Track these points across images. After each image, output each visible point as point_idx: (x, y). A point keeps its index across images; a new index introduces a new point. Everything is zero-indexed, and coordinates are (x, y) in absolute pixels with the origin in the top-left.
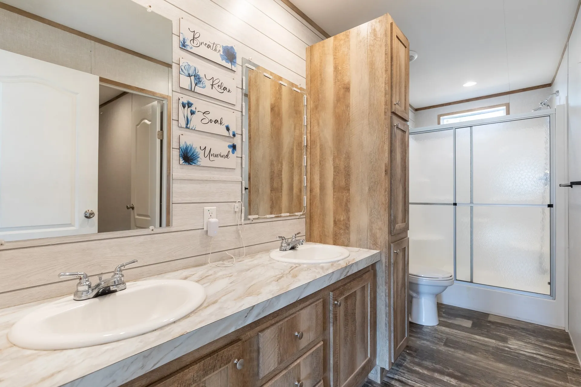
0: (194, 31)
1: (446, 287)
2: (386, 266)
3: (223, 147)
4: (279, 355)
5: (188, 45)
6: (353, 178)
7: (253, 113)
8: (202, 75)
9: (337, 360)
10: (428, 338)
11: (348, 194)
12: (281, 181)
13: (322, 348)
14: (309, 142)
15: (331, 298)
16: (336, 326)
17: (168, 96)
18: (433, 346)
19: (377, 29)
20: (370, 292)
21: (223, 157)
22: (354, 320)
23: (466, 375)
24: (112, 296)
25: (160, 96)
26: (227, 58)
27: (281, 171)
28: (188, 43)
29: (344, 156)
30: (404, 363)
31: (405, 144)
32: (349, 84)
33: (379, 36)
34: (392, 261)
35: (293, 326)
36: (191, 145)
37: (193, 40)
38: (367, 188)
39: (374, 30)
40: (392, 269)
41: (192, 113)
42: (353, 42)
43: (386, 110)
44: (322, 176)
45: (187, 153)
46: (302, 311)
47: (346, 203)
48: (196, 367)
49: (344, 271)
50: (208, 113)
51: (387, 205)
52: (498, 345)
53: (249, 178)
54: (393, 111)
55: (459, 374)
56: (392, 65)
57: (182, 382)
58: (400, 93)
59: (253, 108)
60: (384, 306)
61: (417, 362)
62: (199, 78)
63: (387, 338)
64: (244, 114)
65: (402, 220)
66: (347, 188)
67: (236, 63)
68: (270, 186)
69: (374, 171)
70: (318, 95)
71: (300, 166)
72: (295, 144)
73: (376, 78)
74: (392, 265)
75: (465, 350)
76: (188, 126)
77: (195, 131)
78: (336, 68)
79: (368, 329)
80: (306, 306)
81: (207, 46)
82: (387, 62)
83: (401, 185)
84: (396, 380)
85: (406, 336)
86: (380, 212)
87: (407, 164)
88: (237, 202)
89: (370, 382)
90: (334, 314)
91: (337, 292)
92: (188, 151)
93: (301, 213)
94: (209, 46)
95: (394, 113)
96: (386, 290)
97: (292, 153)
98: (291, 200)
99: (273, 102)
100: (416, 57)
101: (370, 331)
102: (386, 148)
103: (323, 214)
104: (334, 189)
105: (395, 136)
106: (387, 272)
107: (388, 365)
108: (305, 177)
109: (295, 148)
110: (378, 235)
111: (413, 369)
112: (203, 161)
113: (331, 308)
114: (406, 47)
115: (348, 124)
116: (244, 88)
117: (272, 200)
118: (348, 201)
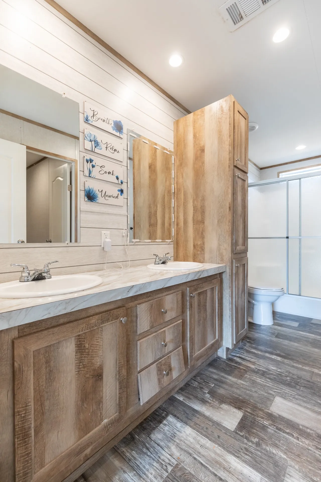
0: (94, 110)
1: (279, 297)
2: (229, 275)
3: (114, 191)
4: (151, 322)
5: (90, 120)
6: (207, 214)
7: (136, 171)
8: (99, 140)
9: (193, 335)
10: (264, 332)
11: (203, 226)
12: (157, 218)
13: (181, 324)
14: (176, 190)
15: (188, 291)
16: (192, 311)
17: (75, 160)
18: (267, 338)
19: (224, 106)
20: (218, 293)
21: (114, 197)
22: (205, 310)
23: (289, 355)
24: (43, 281)
25: (70, 160)
26: (116, 129)
27: (157, 212)
28: (89, 118)
29: (201, 198)
30: (244, 347)
31: (245, 189)
32: (204, 146)
33: (225, 111)
34: (234, 272)
35: (160, 305)
36: (93, 189)
37: (93, 116)
38: (216, 221)
39: (222, 107)
40: (234, 277)
41: (93, 166)
42: (207, 116)
43: (230, 164)
44: (185, 214)
45: (90, 194)
46: (167, 296)
47: (202, 232)
48: (97, 317)
49: (197, 274)
50: (104, 167)
51: (230, 232)
52: (316, 338)
53: (134, 218)
54: (235, 165)
55: (284, 354)
56: (234, 132)
57: (88, 324)
58: (241, 153)
59: (136, 167)
60: (229, 303)
61: (254, 346)
62: (97, 143)
63: (231, 326)
64: (129, 168)
65: (243, 244)
66: (203, 222)
67: (123, 132)
68: (148, 223)
69: (222, 208)
70: (182, 156)
71: (170, 208)
72: (166, 192)
73: (223, 142)
74: (234, 275)
75: (290, 340)
76: (90, 175)
77: (95, 179)
78: (195, 136)
79: (216, 318)
80: (170, 294)
81: (102, 120)
82: (230, 130)
83: (241, 218)
84: (237, 357)
85: (246, 327)
86: (225, 237)
87: (246, 204)
88: (124, 229)
89: (219, 358)
90: (190, 303)
91: (193, 288)
92: (91, 192)
93: (170, 241)
94: (104, 121)
95: (235, 166)
96: (229, 292)
97: (164, 198)
98: (163, 232)
99: (150, 162)
100: (257, 127)
101: (218, 320)
102: (230, 191)
103: (186, 241)
104: (193, 222)
105: (237, 183)
106: (230, 279)
107: (231, 345)
108: (173, 215)
109: (166, 194)
110: (224, 254)
111: (251, 351)
112: (100, 199)
113: (188, 298)
114: (246, 119)
115: (203, 176)
116: (129, 150)
117: (150, 232)
118: (203, 231)
